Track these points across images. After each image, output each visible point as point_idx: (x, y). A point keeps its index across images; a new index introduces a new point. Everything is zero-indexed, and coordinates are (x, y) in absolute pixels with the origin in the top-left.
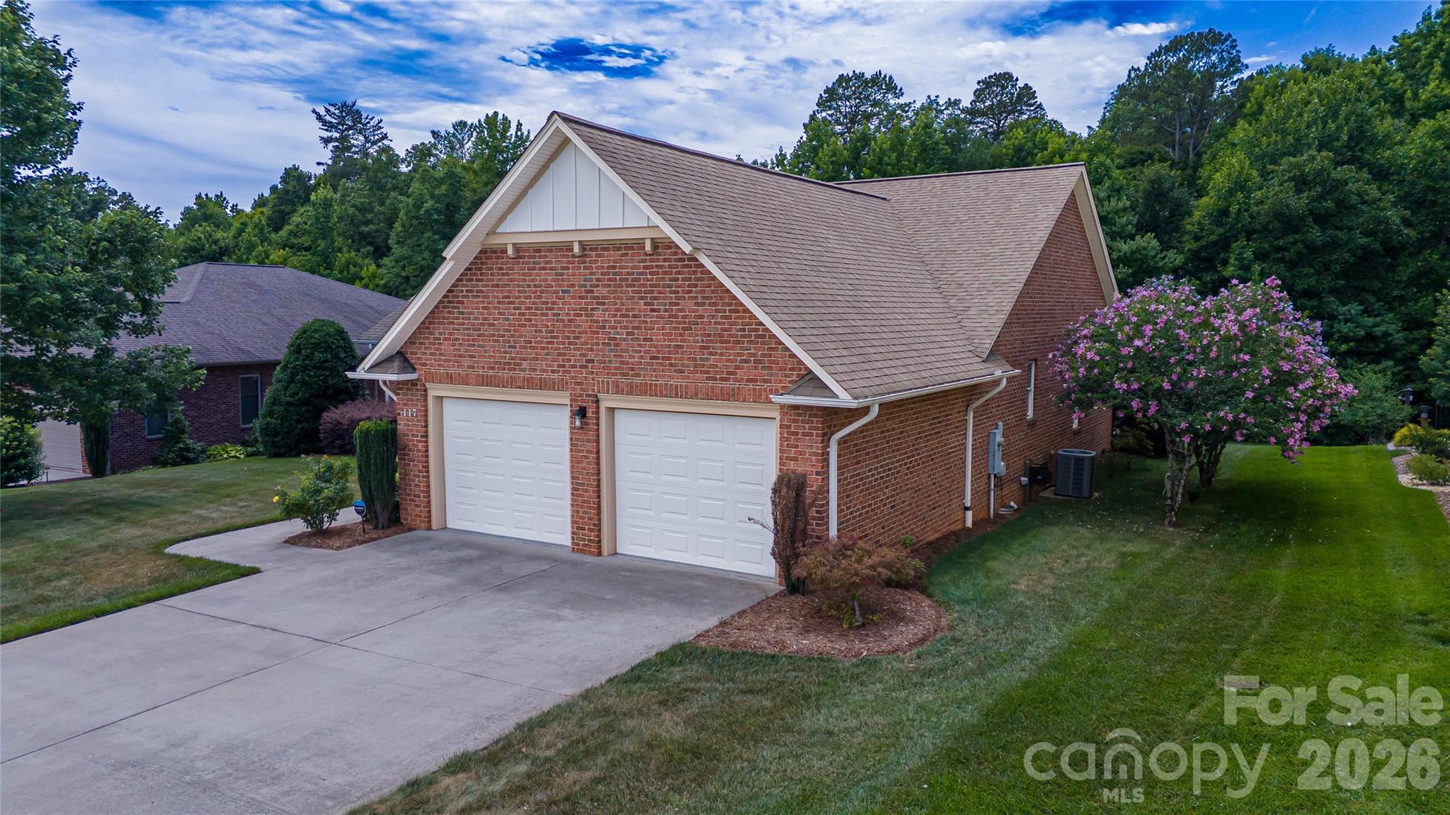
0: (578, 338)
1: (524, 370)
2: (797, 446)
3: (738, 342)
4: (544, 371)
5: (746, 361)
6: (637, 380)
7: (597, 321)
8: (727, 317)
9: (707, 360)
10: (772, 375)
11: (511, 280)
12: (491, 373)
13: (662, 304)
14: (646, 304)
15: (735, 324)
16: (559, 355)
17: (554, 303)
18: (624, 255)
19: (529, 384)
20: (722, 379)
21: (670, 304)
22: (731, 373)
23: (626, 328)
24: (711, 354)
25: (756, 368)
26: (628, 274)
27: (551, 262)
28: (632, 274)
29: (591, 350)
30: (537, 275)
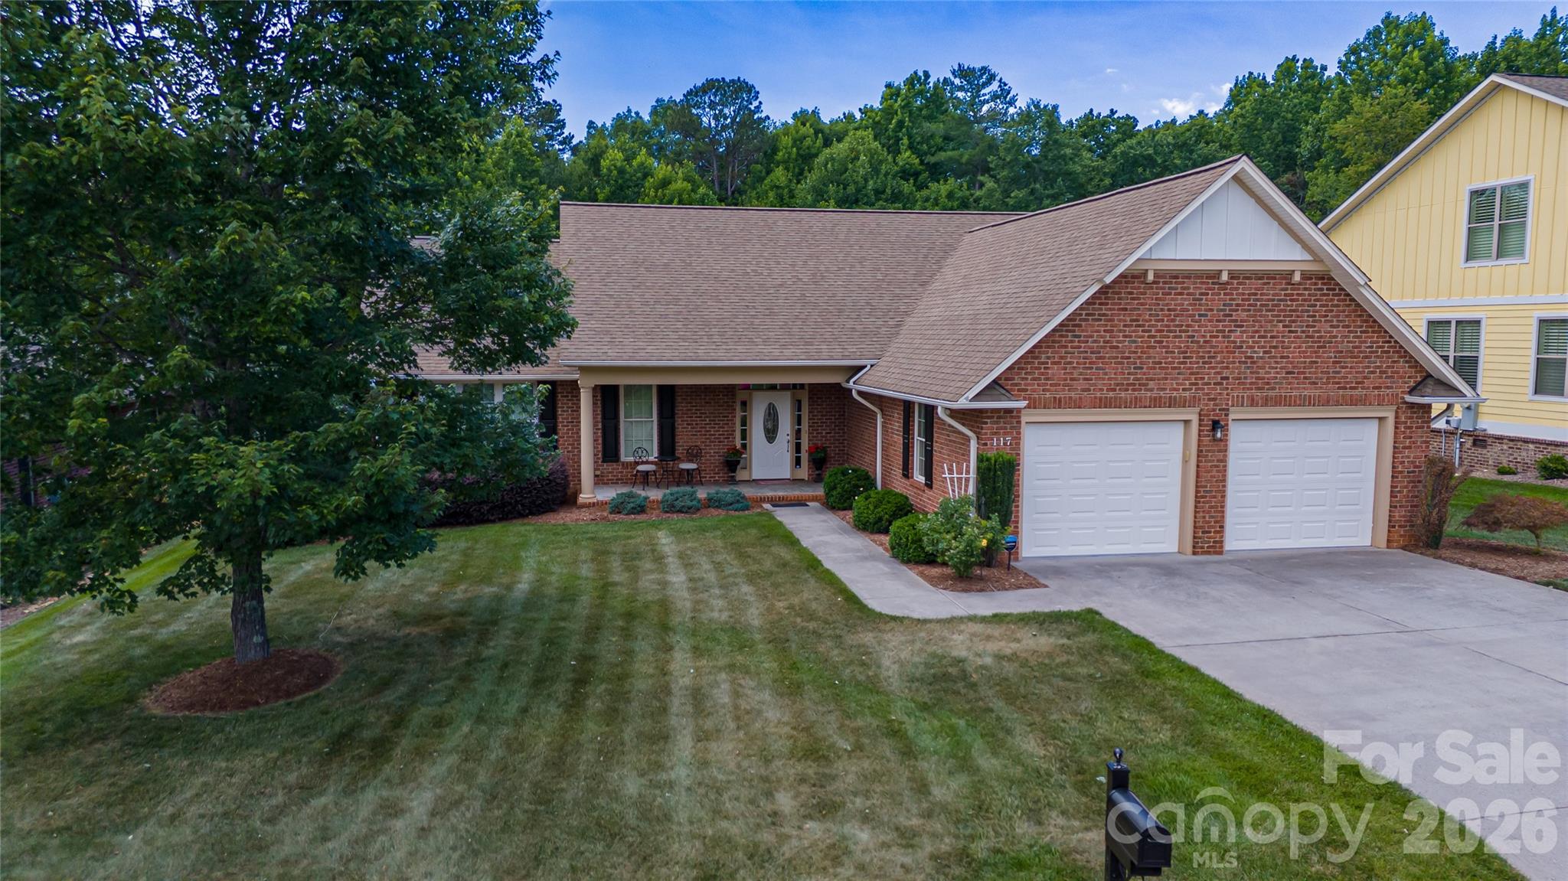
0: (1214, 357)
1: (1151, 390)
2: (1411, 437)
3: (1367, 357)
4: (1175, 389)
5: (1373, 372)
6: (1271, 393)
7: (1235, 342)
8: (1358, 337)
9: (1339, 373)
10: (1394, 382)
11: (1142, 304)
12: (1111, 394)
13: (1299, 326)
14: (1284, 326)
15: (1365, 342)
16: (1192, 374)
17: (1188, 326)
18: (1265, 284)
19: (1156, 403)
20: (1351, 388)
21: (1307, 326)
22: (1359, 383)
23: (1263, 347)
24: (1343, 367)
25: (1381, 378)
26: (1269, 300)
27: (1189, 288)
28: (1273, 300)
29: (1227, 368)
30: (1172, 299)
